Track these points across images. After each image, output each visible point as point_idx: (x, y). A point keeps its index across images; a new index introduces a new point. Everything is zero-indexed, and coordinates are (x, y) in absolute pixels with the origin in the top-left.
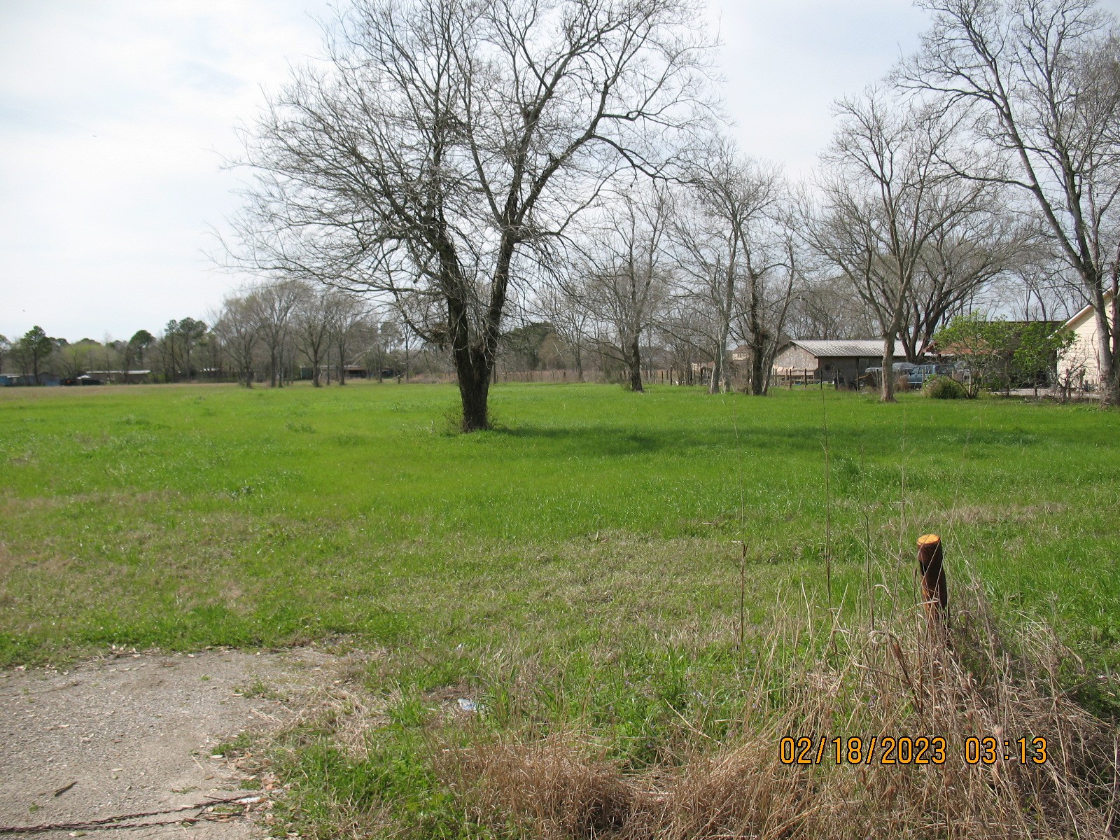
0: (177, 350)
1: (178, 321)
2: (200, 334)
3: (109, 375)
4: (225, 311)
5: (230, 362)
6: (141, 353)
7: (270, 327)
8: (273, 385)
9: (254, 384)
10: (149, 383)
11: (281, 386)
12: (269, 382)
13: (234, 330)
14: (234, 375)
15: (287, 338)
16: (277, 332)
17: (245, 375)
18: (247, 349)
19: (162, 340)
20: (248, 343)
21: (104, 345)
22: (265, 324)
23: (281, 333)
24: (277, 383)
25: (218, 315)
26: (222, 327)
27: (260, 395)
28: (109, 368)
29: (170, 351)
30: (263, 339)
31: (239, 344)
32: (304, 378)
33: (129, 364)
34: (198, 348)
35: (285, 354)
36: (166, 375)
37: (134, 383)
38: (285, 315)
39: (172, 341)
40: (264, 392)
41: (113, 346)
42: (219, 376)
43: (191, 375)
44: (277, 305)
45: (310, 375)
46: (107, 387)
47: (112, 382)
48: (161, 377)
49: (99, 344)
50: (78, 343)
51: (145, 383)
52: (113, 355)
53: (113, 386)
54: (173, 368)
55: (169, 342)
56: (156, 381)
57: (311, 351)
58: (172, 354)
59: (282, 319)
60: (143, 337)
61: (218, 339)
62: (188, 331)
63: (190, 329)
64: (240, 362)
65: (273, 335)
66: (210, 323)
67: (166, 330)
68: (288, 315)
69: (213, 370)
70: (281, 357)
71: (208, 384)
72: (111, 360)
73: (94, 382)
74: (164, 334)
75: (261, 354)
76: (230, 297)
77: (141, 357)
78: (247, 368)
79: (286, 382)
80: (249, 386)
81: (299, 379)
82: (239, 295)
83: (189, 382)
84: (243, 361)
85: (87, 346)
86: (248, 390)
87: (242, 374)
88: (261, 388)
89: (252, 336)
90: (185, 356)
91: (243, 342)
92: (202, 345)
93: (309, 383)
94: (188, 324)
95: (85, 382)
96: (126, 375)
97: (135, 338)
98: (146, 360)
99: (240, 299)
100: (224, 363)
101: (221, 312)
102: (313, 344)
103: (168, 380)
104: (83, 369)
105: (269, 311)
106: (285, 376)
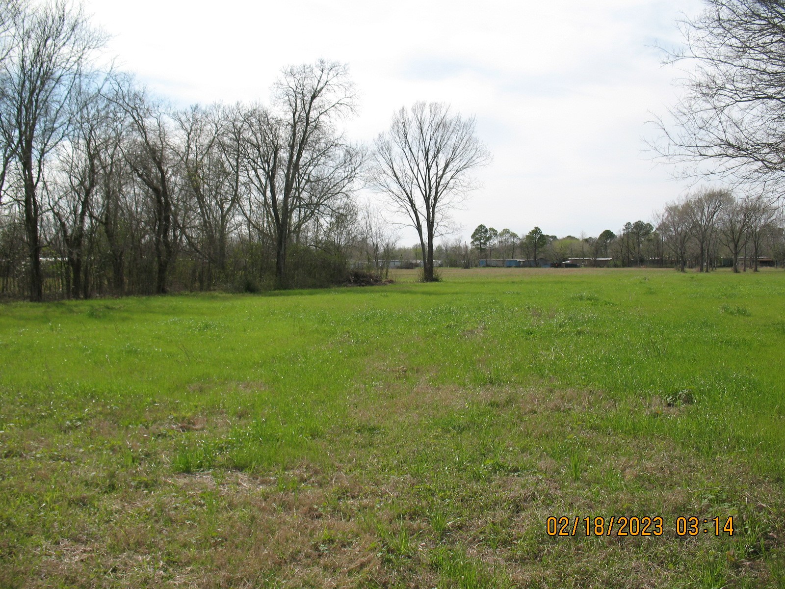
0: (631, 243)
1: (632, 224)
2: (647, 233)
3: (583, 261)
4: (666, 215)
5: (669, 253)
6: (606, 246)
7: (700, 226)
8: (701, 270)
9: (687, 269)
10: (611, 267)
11: (707, 271)
12: (698, 268)
13: (672, 229)
14: (672, 263)
15: (714, 235)
16: (706, 230)
17: (680, 263)
18: (683, 243)
19: (621, 236)
20: (683, 239)
21: (581, 240)
22: (696, 225)
23: (709, 231)
24: (705, 269)
25: (661, 217)
26: (664, 227)
27: (692, 278)
28: (584, 256)
29: (626, 244)
30: (694, 236)
31: (677, 239)
32: (724, 266)
33: (597, 253)
34: (646, 243)
35: (711, 247)
36: (623, 261)
37: (601, 267)
38: (713, 217)
39: (628, 237)
40: (695, 275)
41: (587, 241)
42: (660, 263)
43: (640, 262)
44: (706, 210)
45: (729, 263)
46: (581, 269)
47: (585, 266)
48: (619, 263)
49: (578, 240)
50: (564, 239)
51: (608, 267)
52: (587, 247)
53: (585, 269)
54: (628, 257)
55: (625, 239)
56: (616, 266)
57: (732, 245)
58: (628, 247)
59: (710, 221)
60: (608, 234)
61: (661, 237)
62: (639, 230)
63: (641, 229)
64: (676, 252)
65: (703, 234)
66: (655, 225)
67: (624, 230)
68: (715, 217)
69: (656, 258)
70: (708, 250)
71: (652, 269)
72: (585, 250)
73: (573, 265)
74: (622, 232)
75: (693, 247)
76: (671, 204)
77: (606, 249)
78: (682, 257)
79: (711, 269)
80: (683, 271)
81: (721, 267)
82: (677, 204)
83: (640, 267)
84: (679, 251)
85: (569, 241)
86: (682, 274)
87: (678, 262)
88: (692, 273)
89: (686, 233)
90: (637, 248)
91: (679, 238)
92: (649, 240)
93: (729, 269)
94: (639, 225)
95: (567, 266)
96: (595, 261)
97: (601, 235)
98: (609, 251)
99: (678, 206)
100: (664, 253)
101: (663, 216)
102: (733, 239)
103: (624, 265)
104: (566, 256)
105: (700, 214)
106: (711, 264)
